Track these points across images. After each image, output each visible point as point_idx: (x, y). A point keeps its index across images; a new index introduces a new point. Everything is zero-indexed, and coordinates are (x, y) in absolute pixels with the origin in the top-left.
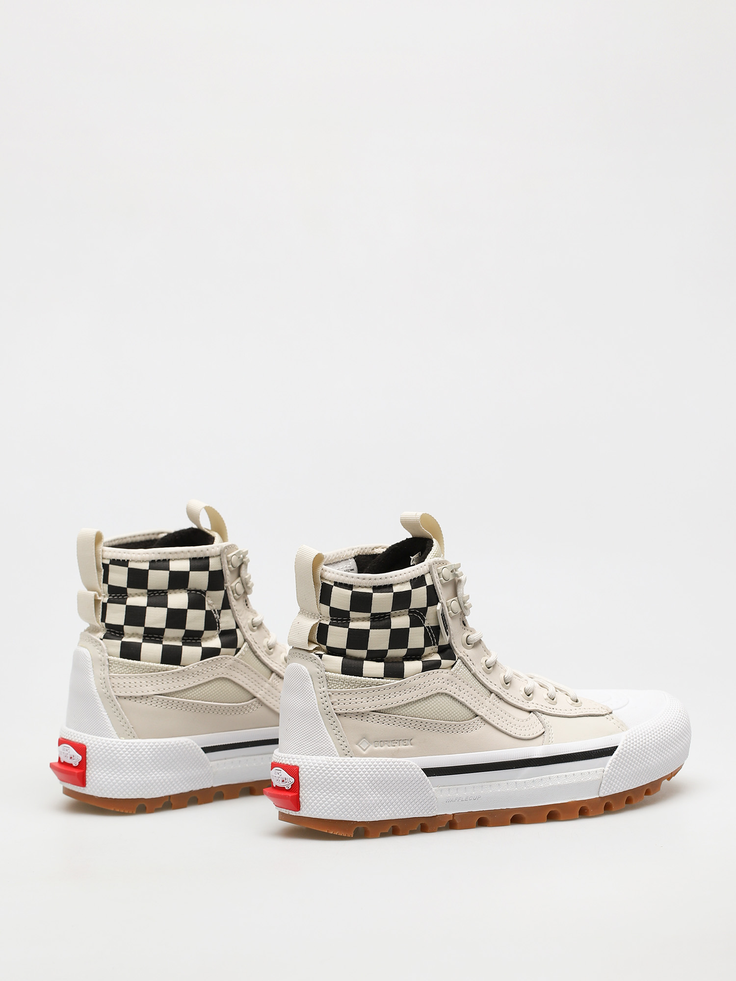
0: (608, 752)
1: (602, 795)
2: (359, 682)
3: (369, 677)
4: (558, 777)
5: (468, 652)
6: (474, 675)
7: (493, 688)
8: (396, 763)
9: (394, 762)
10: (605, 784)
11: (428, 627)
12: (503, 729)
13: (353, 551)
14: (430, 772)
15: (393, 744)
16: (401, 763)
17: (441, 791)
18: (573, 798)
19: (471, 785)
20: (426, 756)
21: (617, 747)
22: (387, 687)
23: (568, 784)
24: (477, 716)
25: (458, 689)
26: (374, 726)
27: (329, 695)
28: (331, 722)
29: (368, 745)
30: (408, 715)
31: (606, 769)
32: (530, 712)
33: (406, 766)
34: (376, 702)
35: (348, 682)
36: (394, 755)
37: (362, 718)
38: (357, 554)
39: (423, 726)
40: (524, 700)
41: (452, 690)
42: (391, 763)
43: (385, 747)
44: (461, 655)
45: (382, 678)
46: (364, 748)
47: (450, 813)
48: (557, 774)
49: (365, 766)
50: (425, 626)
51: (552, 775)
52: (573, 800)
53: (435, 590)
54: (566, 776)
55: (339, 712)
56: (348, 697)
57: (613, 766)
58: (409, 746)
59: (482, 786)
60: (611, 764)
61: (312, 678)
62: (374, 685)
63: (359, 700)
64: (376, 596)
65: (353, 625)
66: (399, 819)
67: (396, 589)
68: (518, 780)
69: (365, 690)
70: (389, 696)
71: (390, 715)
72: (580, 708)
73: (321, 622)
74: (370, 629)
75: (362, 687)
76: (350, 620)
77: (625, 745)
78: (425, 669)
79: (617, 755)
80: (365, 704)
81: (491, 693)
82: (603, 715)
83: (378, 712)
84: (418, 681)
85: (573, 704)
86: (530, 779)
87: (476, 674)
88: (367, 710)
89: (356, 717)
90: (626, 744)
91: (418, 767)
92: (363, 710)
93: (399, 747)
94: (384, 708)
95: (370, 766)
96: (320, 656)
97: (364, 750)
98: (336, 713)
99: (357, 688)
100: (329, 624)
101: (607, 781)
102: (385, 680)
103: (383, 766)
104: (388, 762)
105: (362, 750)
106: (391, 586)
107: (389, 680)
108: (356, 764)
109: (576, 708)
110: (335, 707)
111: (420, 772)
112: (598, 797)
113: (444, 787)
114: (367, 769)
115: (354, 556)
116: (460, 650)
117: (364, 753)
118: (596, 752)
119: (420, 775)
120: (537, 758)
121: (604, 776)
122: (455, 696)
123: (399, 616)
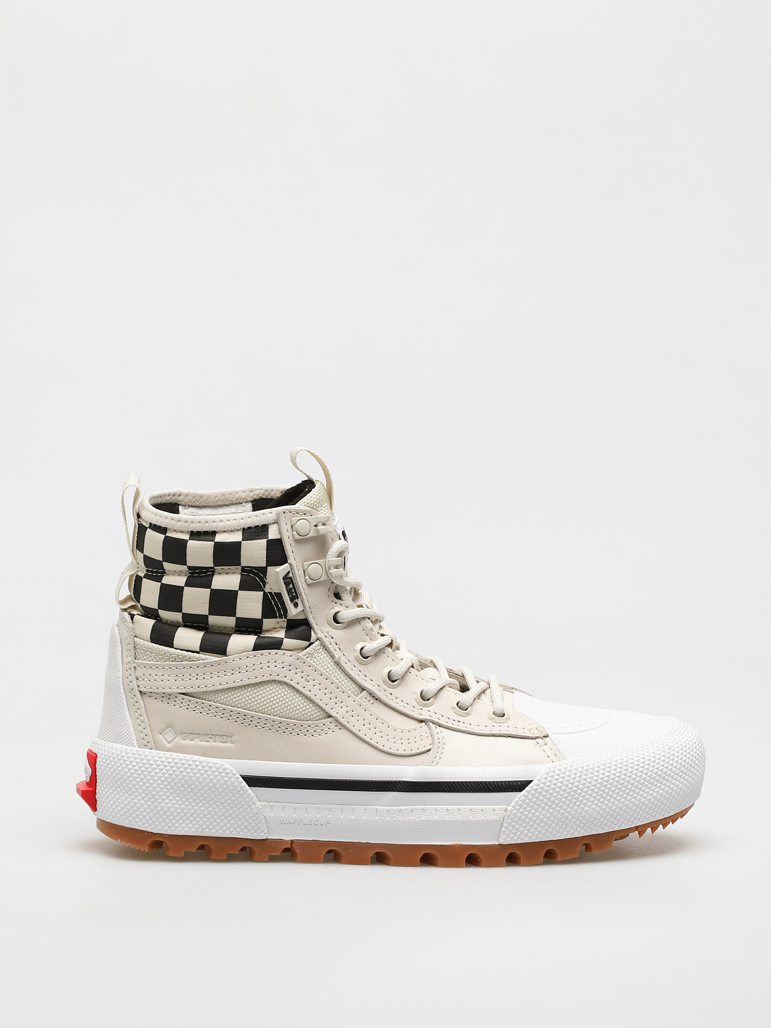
0: (518, 786)
1: (502, 842)
2: (169, 655)
3: (181, 650)
4: (436, 810)
5: (333, 632)
6: (337, 664)
7: (367, 684)
8: (204, 764)
9: (201, 762)
10: (507, 828)
11: (270, 593)
12: (367, 738)
13: (252, 493)
14: (253, 781)
15: (207, 739)
16: (211, 765)
17: (272, 807)
18: (458, 840)
19: (314, 805)
20: (251, 760)
21: (531, 781)
22: (201, 664)
23: (449, 821)
24: (331, 717)
25: (304, 678)
26: (182, 712)
27: (135, 667)
28: (133, 701)
29: (174, 737)
30: (227, 703)
31: (510, 808)
32: (422, 721)
33: (218, 768)
34: (186, 682)
35: (157, 653)
36: (205, 753)
37: (169, 701)
38: (258, 498)
39: (246, 719)
40: (416, 704)
41: (294, 679)
42: (197, 763)
43: (197, 742)
44: (321, 635)
45: (198, 653)
46: (169, 740)
47: (288, 838)
48: (435, 807)
49: (163, 762)
50: (266, 591)
51: (428, 807)
52: (458, 843)
53: (283, 546)
54: (447, 810)
55: (143, 689)
56: (153, 672)
57: (521, 806)
58: (229, 745)
59: (330, 809)
60: (517, 802)
61: (121, 644)
62: (186, 660)
63: (166, 677)
64: (192, 544)
65: (166, 580)
66: (211, 837)
67: (219, 538)
68: (379, 807)
69: (173, 665)
70: (204, 676)
71: (203, 701)
72: (500, 724)
73: (138, 574)
74: (185, 586)
75: (172, 661)
76: (165, 573)
77: (543, 780)
78: (257, 647)
79: (528, 792)
80: (173, 685)
81: (363, 690)
82: (532, 738)
83: (188, 695)
84: (245, 661)
85: (493, 719)
86: (395, 808)
87: (340, 663)
88: (174, 691)
89: (162, 699)
90: (546, 779)
91: (234, 771)
92: (169, 691)
93: (214, 744)
94: (195, 690)
95: (170, 763)
96: (132, 616)
97: (169, 742)
98: (140, 691)
99: (166, 661)
100: (144, 577)
101: (509, 824)
102: (201, 655)
103: (186, 766)
104: (194, 762)
105: (166, 743)
106: (214, 533)
107: (207, 656)
108: (151, 759)
109: (494, 724)
110: (139, 683)
111: (237, 778)
112: (497, 843)
113: (276, 804)
114: (165, 766)
115: (252, 499)
116: (321, 629)
117: (168, 746)
118: (498, 784)
119: (236, 784)
120: (407, 782)
121: (505, 818)
122: (297, 687)
123: (227, 573)
